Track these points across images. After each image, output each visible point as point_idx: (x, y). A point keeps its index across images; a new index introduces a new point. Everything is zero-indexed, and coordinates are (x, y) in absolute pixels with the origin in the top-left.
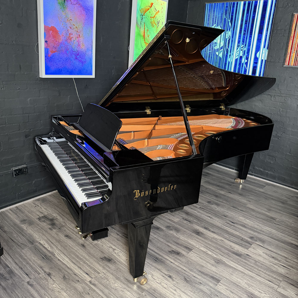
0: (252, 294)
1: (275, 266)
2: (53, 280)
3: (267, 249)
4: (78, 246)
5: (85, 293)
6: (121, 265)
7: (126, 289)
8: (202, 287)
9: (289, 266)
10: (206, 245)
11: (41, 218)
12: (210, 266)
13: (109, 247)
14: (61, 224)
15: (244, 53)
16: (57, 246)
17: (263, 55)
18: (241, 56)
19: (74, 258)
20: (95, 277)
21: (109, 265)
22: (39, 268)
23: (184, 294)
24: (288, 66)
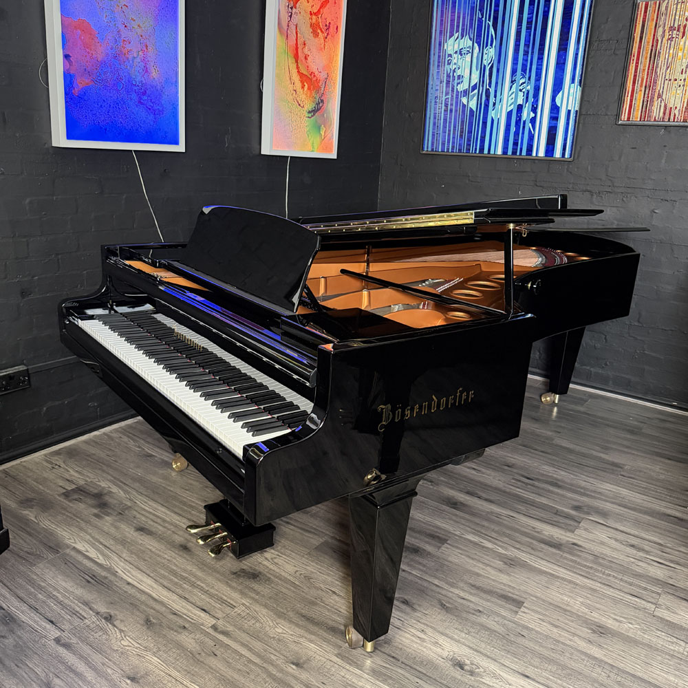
0: (599, 627)
1: (640, 563)
2: (121, 631)
3: (617, 529)
4: (172, 549)
5: (206, 653)
6: (286, 585)
7: (306, 638)
8: (483, 619)
9: (672, 561)
10: (476, 529)
11: (71, 492)
12: (496, 573)
14: (122, 503)
15: (527, 98)
16: (119, 553)
17: (570, 98)
18: (520, 105)
19: (164, 577)
20: (224, 615)
21: (256, 586)
22: (80, 604)
23: (443, 637)
24: (628, 122)
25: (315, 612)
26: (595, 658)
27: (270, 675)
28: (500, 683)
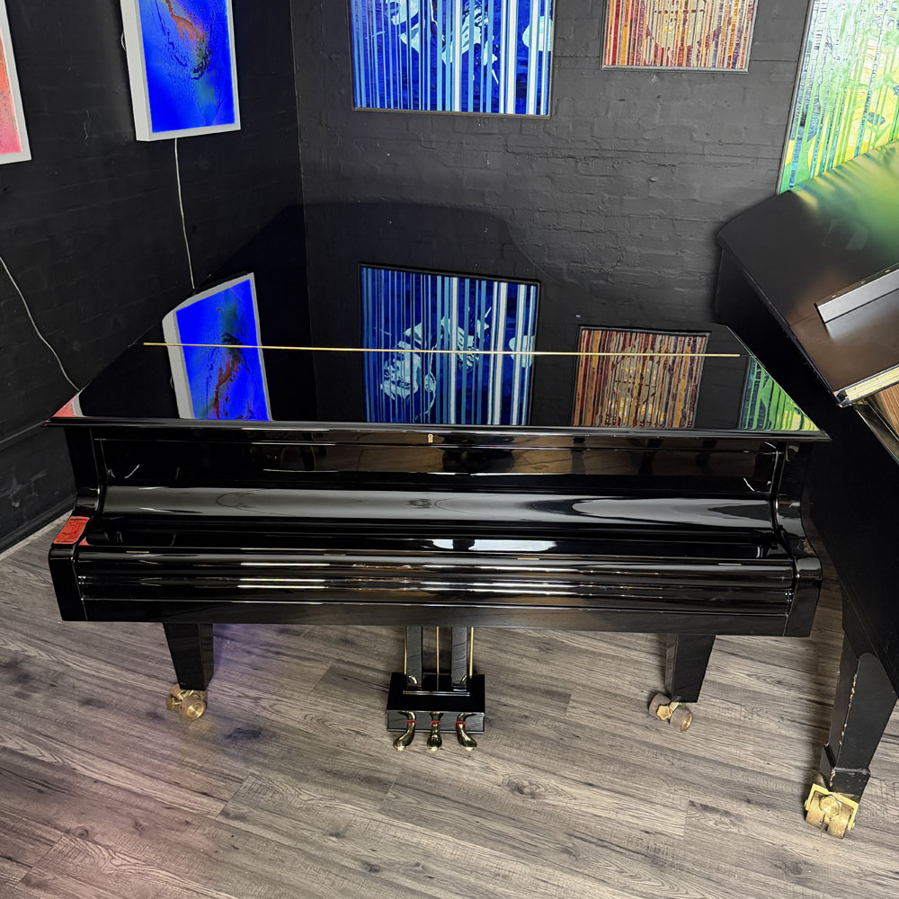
2: (107, 848)
4: (139, 722)
5: (225, 850)
6: (296, 737)
7: (339, 799)
8: (531, 727)
12: (533, 664)
13: (239, 696)
14: (49, 670)
15: (486, 34)
16: (69, 742)
17: (540, 35)
18: (477, 44)
20: (232, 794)
21: (259, 747)
22: (40, 826)
23: (494, 759)
24: (613, 66)
25: (340, 764)
27: (309, 856)
28: (565, 800)
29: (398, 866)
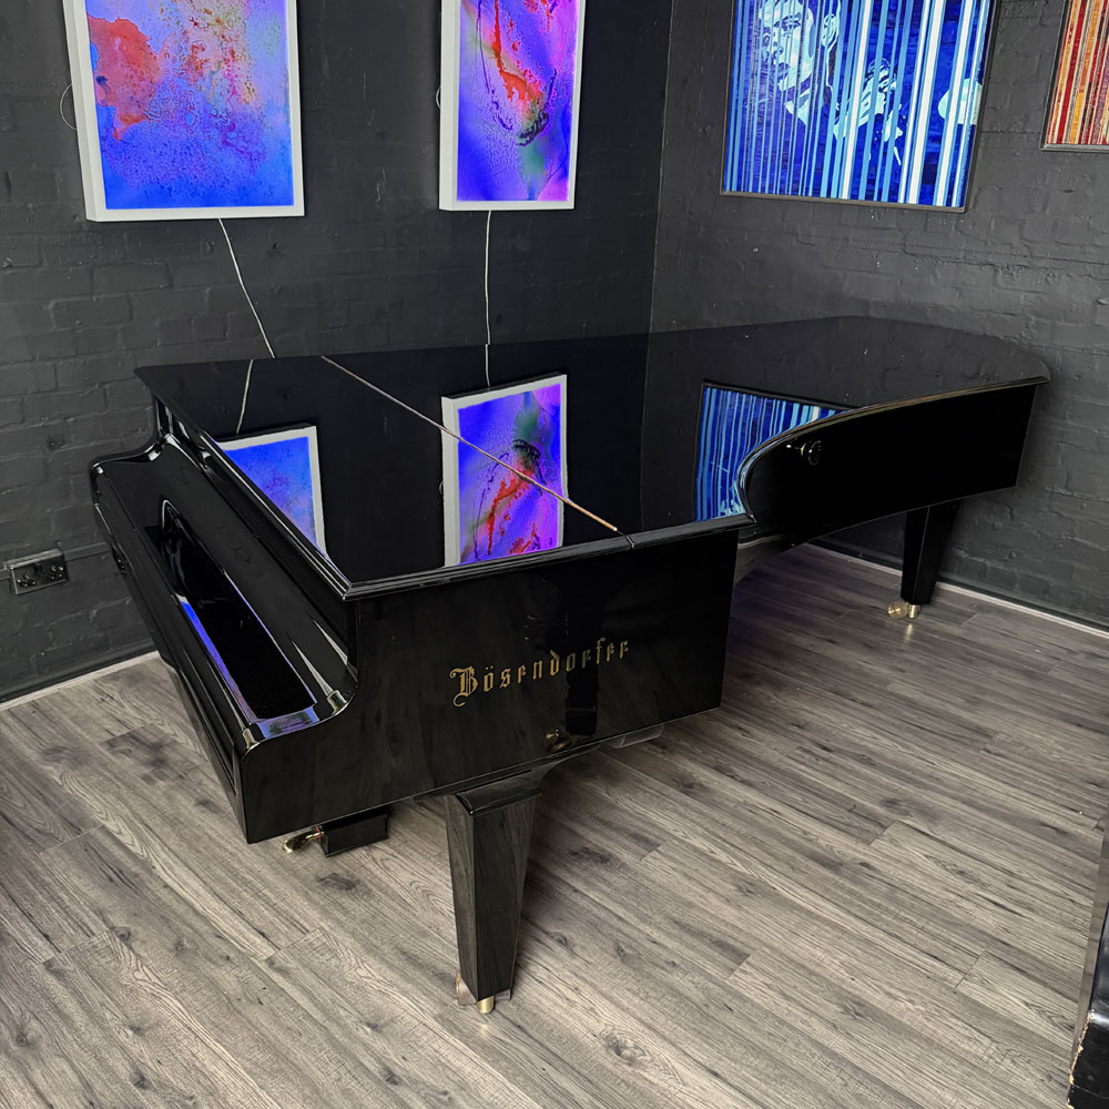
0: (858, 1004)
1: (964, 904)
2: (138, 957)
3: (943, 843)
5: (248, 999)
6: (391, 902)
7: (398, 987)
8: (676, 979)
9: (1019, 903)
10: (711, 829)
11: (120, 740)
12: (719, 904)
14: (187, 760)
15: (891, 102)
16: (164, 838)
18: (878, 115)
19: (219, 880)
20: (289, 943)
21: (346, 901)
22: (91, 913)
23: (606, 1001)
24: (1059, 146)
25: (422, 948)
26: (834, 1055)
27: (331, 1039)
28: (670, 1081)
29: (422, 1086)
